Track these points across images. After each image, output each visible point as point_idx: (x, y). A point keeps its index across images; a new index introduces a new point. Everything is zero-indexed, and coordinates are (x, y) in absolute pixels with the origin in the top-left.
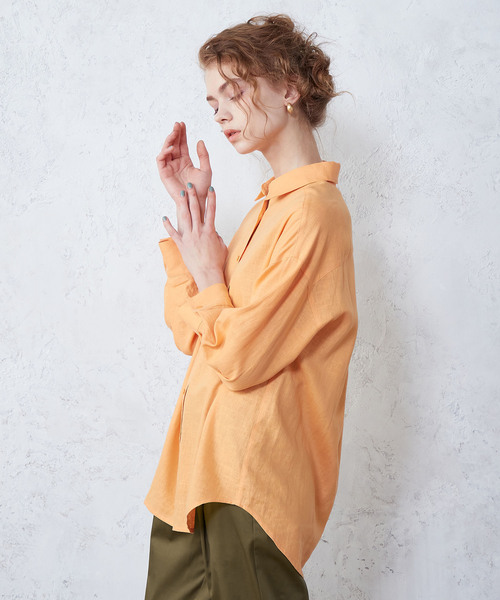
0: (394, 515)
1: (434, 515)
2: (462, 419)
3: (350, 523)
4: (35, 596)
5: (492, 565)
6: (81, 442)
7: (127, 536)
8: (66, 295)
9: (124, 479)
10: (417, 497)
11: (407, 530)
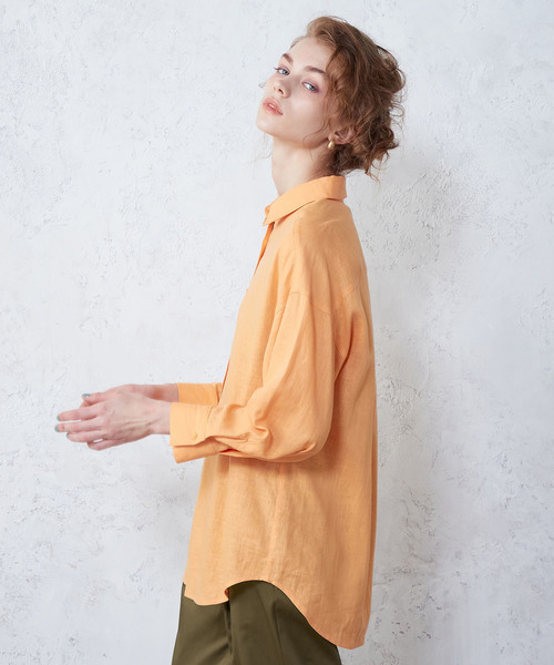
0: (433, 575)
1: (477, 577)
2: (510, 472)
3: (385, 583)
4: (38, 654)
5: (538, 632)
6: (93, 488)
7: (141, 591)
8: (81, 325)
9: (139, 529)
10: (458, 555)
11: (447, 592)
